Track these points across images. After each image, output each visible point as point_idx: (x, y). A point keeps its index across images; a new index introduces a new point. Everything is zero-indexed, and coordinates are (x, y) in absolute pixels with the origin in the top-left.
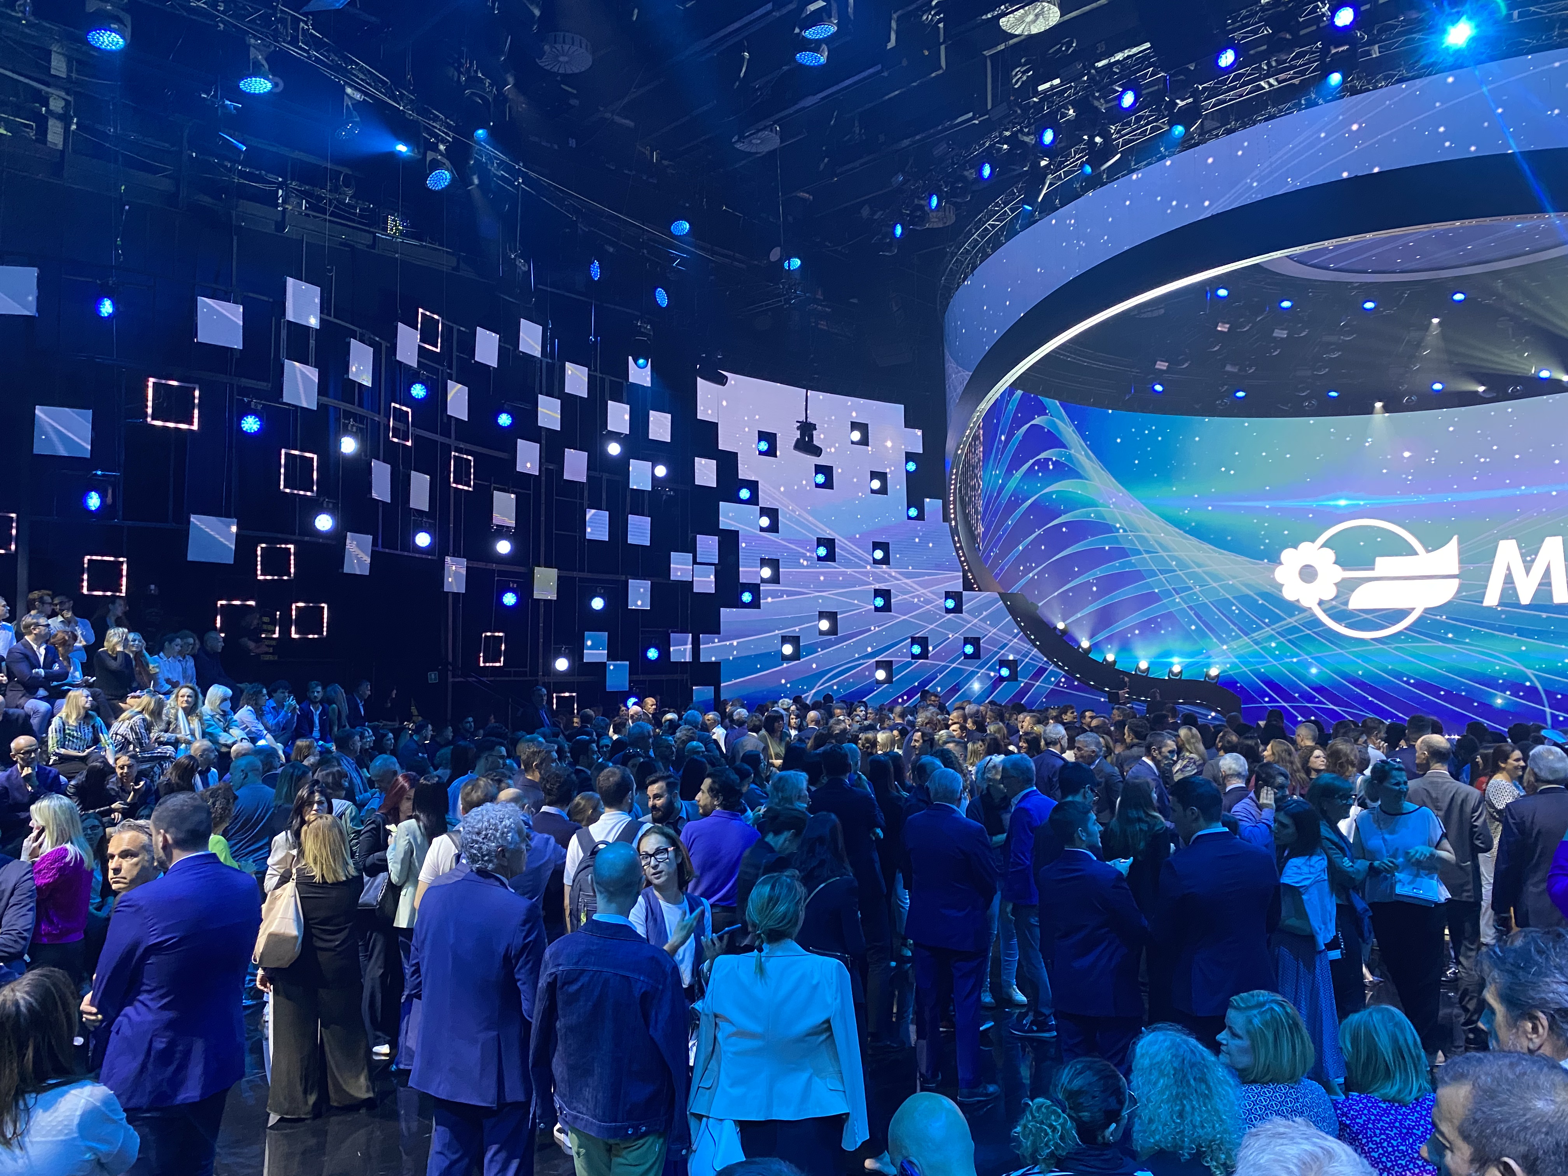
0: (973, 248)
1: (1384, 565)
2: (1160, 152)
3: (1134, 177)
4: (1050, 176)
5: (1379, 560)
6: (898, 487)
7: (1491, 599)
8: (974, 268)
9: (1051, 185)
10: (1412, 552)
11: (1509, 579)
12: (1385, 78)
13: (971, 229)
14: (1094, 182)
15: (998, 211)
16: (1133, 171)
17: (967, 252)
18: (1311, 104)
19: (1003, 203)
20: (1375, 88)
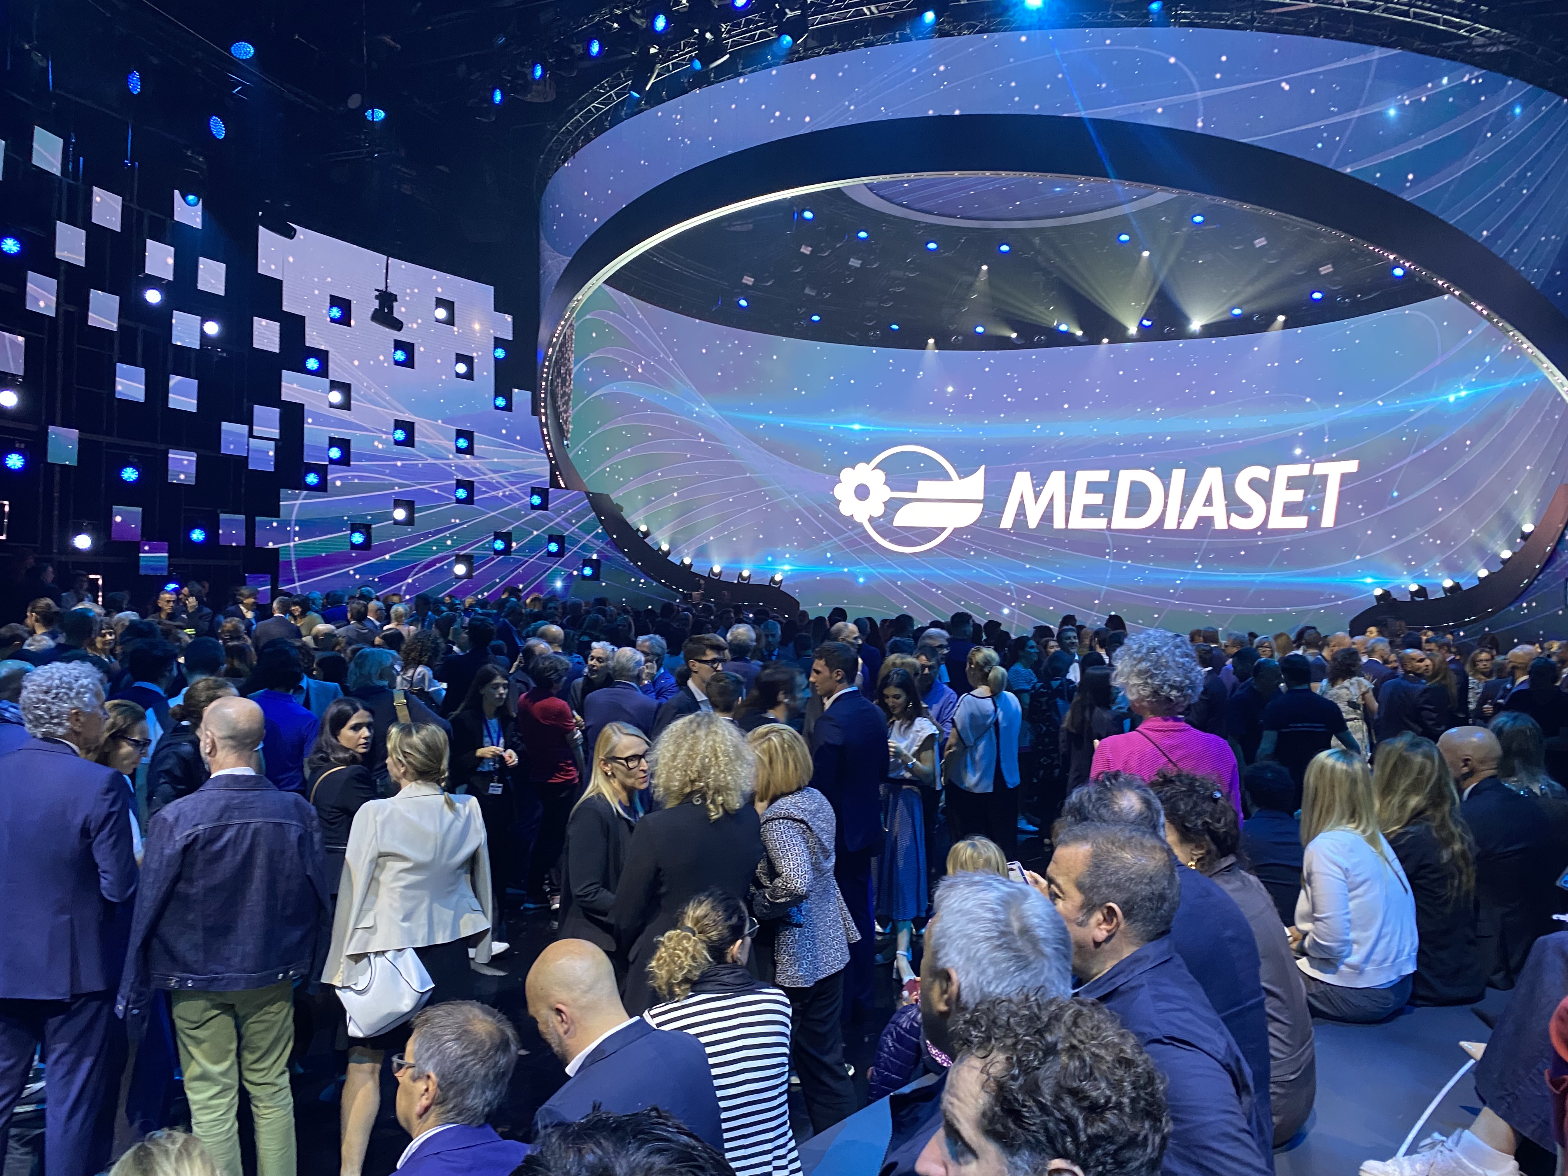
0: (576, 129)
1: (926, 488)
2: (767, 60)
3: (741, 81)
4: (659, 66)
5: (921, 484)
6: (486, 373)
7: (1007, 522)
8: (576, 149)
9: (658, 76)
10: (948, 478)
11: (1021, 505)
12: (968, 28)
13: (573, 109)
14: (701, 80)
15: (604, 94)
16: (741, 75)
17: (568, 132)
18: (905, 39)
19: (609, 86)
20: (959, 34)
